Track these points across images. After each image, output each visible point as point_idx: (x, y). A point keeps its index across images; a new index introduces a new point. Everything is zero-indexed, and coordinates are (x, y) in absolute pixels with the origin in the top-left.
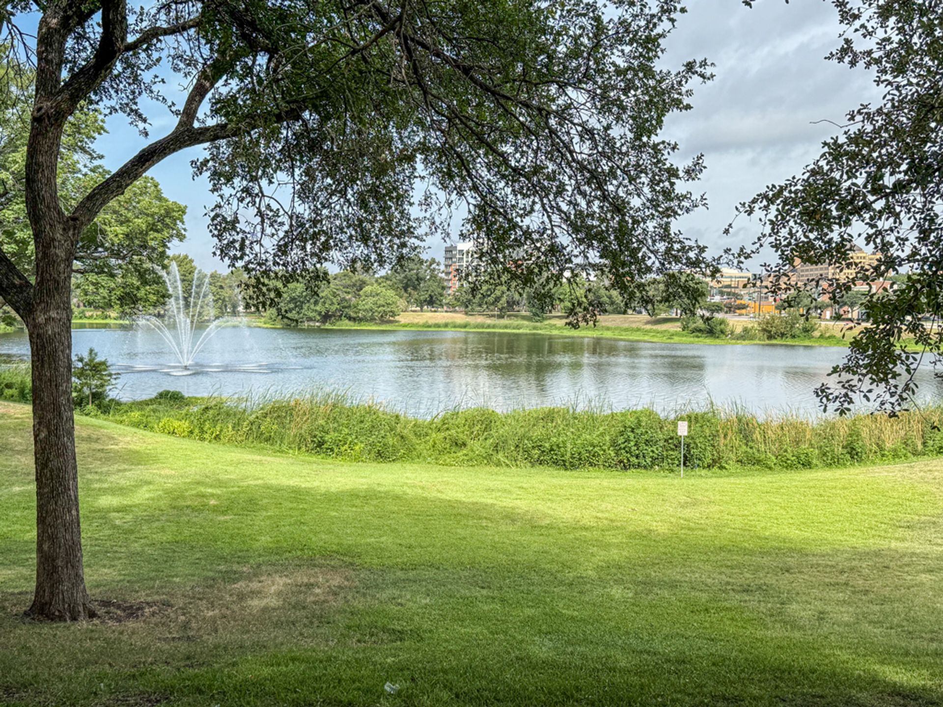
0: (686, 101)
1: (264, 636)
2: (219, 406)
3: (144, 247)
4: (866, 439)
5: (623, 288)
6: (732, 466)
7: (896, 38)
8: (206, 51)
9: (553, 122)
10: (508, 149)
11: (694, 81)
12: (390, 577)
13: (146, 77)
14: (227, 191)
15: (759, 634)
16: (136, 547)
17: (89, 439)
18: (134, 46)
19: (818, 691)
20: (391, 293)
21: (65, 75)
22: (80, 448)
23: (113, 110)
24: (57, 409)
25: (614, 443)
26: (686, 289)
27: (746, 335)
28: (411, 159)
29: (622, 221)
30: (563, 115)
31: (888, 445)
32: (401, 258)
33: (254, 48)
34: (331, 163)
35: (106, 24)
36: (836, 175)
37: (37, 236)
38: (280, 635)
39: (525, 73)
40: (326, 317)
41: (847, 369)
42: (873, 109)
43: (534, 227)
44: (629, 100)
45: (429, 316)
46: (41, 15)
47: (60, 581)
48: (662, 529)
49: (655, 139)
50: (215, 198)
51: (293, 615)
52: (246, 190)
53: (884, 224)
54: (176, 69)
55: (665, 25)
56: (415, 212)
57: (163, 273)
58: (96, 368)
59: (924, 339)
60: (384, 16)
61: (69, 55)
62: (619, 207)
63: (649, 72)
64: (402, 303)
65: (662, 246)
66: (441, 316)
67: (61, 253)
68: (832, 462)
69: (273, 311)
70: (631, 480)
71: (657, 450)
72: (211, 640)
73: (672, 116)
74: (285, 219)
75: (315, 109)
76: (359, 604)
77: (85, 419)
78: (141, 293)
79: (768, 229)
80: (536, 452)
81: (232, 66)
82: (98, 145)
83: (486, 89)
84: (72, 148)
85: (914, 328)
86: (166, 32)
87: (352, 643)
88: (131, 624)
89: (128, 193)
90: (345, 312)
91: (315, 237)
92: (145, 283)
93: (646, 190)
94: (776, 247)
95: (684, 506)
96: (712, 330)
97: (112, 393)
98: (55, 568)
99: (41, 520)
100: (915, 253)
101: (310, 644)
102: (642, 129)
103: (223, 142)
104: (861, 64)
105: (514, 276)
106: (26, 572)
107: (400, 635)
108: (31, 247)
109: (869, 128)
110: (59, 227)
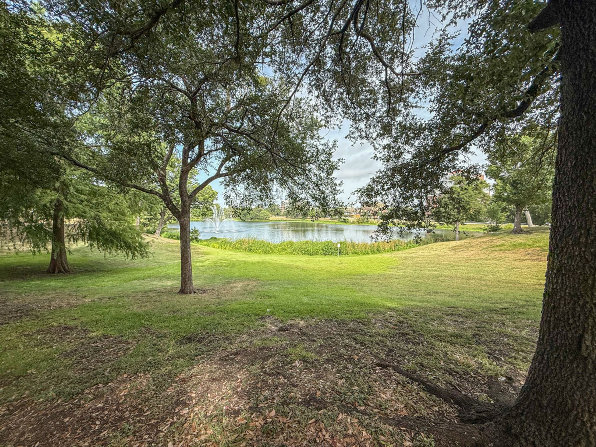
0: (338, 168)
1: (237, 298)
2: (226, 241)
3: (208, 202)
4: (381, 248)
5: (325, 212)
6: (350, 254)
7: (387, 154)
8: (223, 155)
9: (307, 172)
10: (296, 178)
11: (340, 163)
12: (268, 283)
13: (209, 161)
14: (228, 189)
15: (357, 295)
16: (206, 275)
17: (194, 249)
18: (206, 154)
19: (371, 308)
20: (268, 212)
21: (189, 161)
22: (192, 251)
23: (201, 169)
24: (186, 242)
25: (322, 249)
26: (339, 212)
27: (353, 223)
28: (273, 181)
29: (324, 196)
30: (309, 171)
31: (386, 249)
32: (270, 204)
33: (235, 155)
34: (254, 182)
35: (199, 149)
36: (374, 186)
37: (182, 200)
38: (241, 297)
39: (300, 160)
40: (252, 219)
41: (377, 231)
42: (382, 170)
43: (303, 197)
44: (325, 167)
45: (277, 218)
46: (183, 146)
47: (187, 284)
48: (334, 270)
49: (331, 177)
50: (225, 191)
51: (244, 292)
52: (233, 189)
53: (385, 197)
54: (216, 159)
55: (333, 150)
56: (274, 193)
57: (212, 208)
58: (196, 232)
59: (394, 224)
60: (266, 147)
61: (190, 156)
62: (323, 193)
63: (330, 161)
64: (270, 215)
65: (333, 202)
66: (280, 218)
67: (188, 204)
68: (374, 253)
69: (239, 218)
70: (326, 258)
71: (333, 251)
72: (224, 298)
73: (335, 172)
74: (242, 195)
75: (250, 169)
76: (260, 289)
77: (193, 244)
78: (207, 213)
79: (358, 198)
80: (303, 252)
81: (230, 159)
82: (197, 177)
83: (291, 164)
84: (191, 178)
85: (392, 222)
86: (214, 151)
87: (259, 299)
88: (204, 295)
89: (204, 189)
90: (257, 217)
91: (249, 200)
92: (208, 211)
93: (330, 189)
94: (360, 202)
95: (339, 264)
96: (345, 221)
97: (199, 238)
98: (185, 281)
99: (182, 269)
100: (392, 204)
101: (248, 299)
102: (328, 174)
103: (227, 177)
104: (379, 160)
105: (298, 209)
106: (178, 282)
107: (270, 297)
108: (180, 203)
109: (381, 175)
110: (187, 198)
